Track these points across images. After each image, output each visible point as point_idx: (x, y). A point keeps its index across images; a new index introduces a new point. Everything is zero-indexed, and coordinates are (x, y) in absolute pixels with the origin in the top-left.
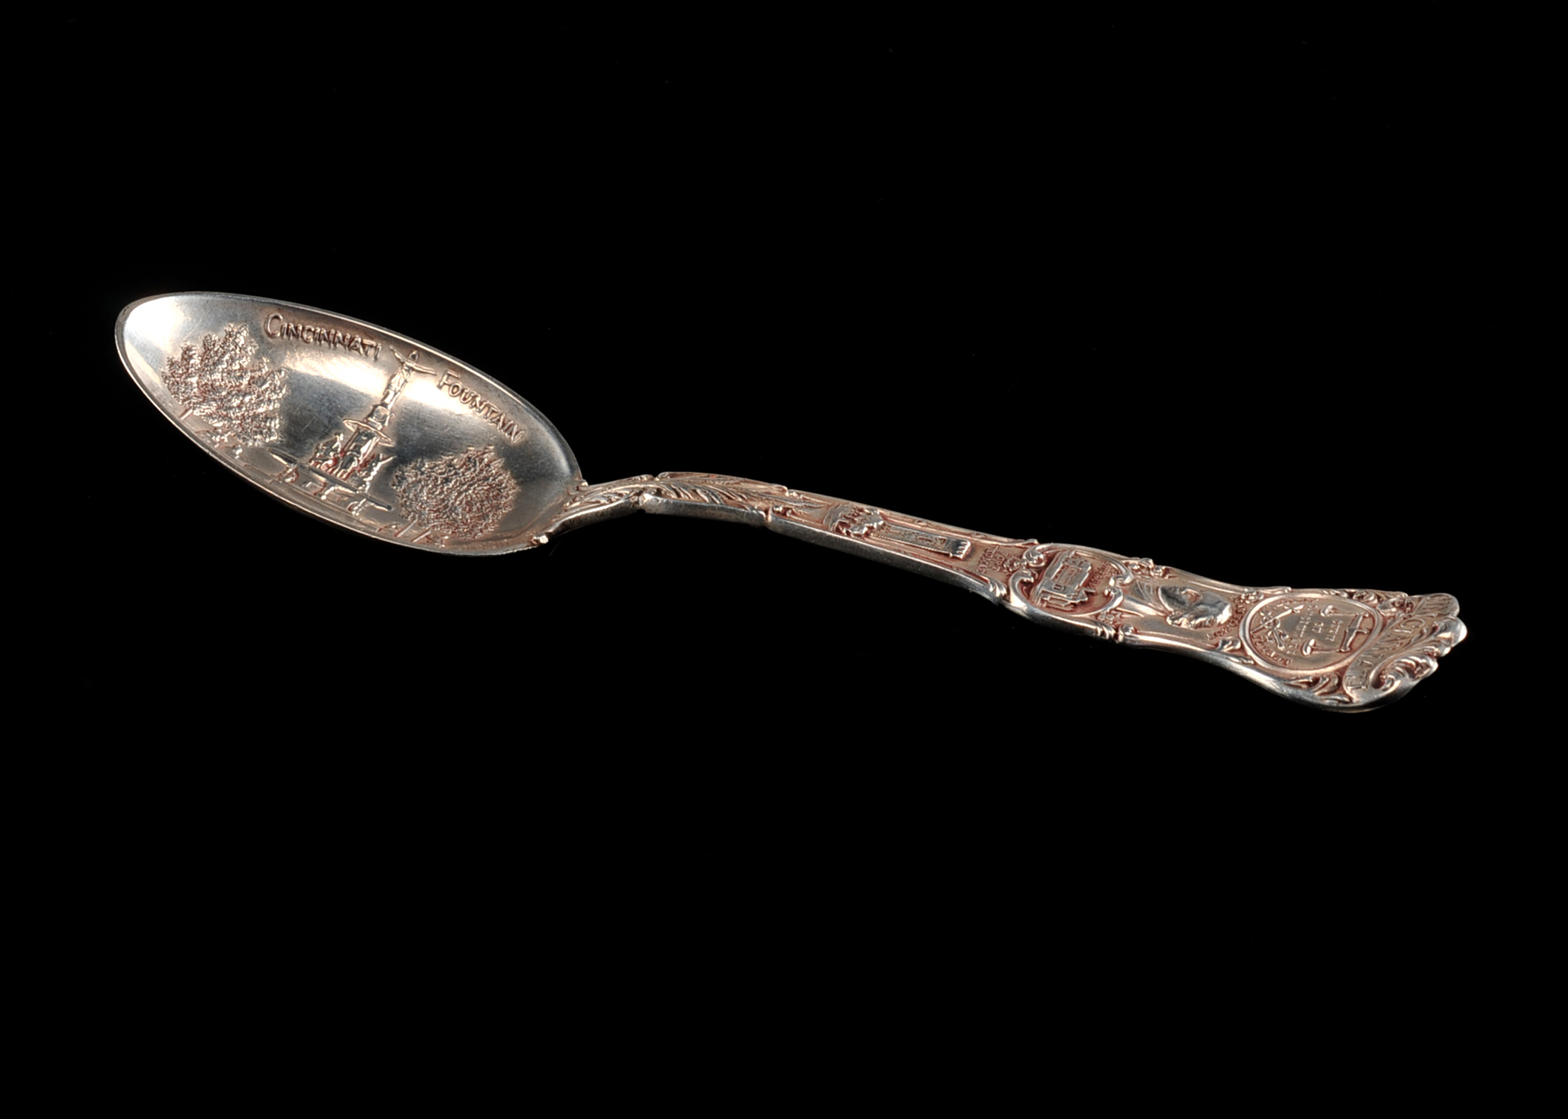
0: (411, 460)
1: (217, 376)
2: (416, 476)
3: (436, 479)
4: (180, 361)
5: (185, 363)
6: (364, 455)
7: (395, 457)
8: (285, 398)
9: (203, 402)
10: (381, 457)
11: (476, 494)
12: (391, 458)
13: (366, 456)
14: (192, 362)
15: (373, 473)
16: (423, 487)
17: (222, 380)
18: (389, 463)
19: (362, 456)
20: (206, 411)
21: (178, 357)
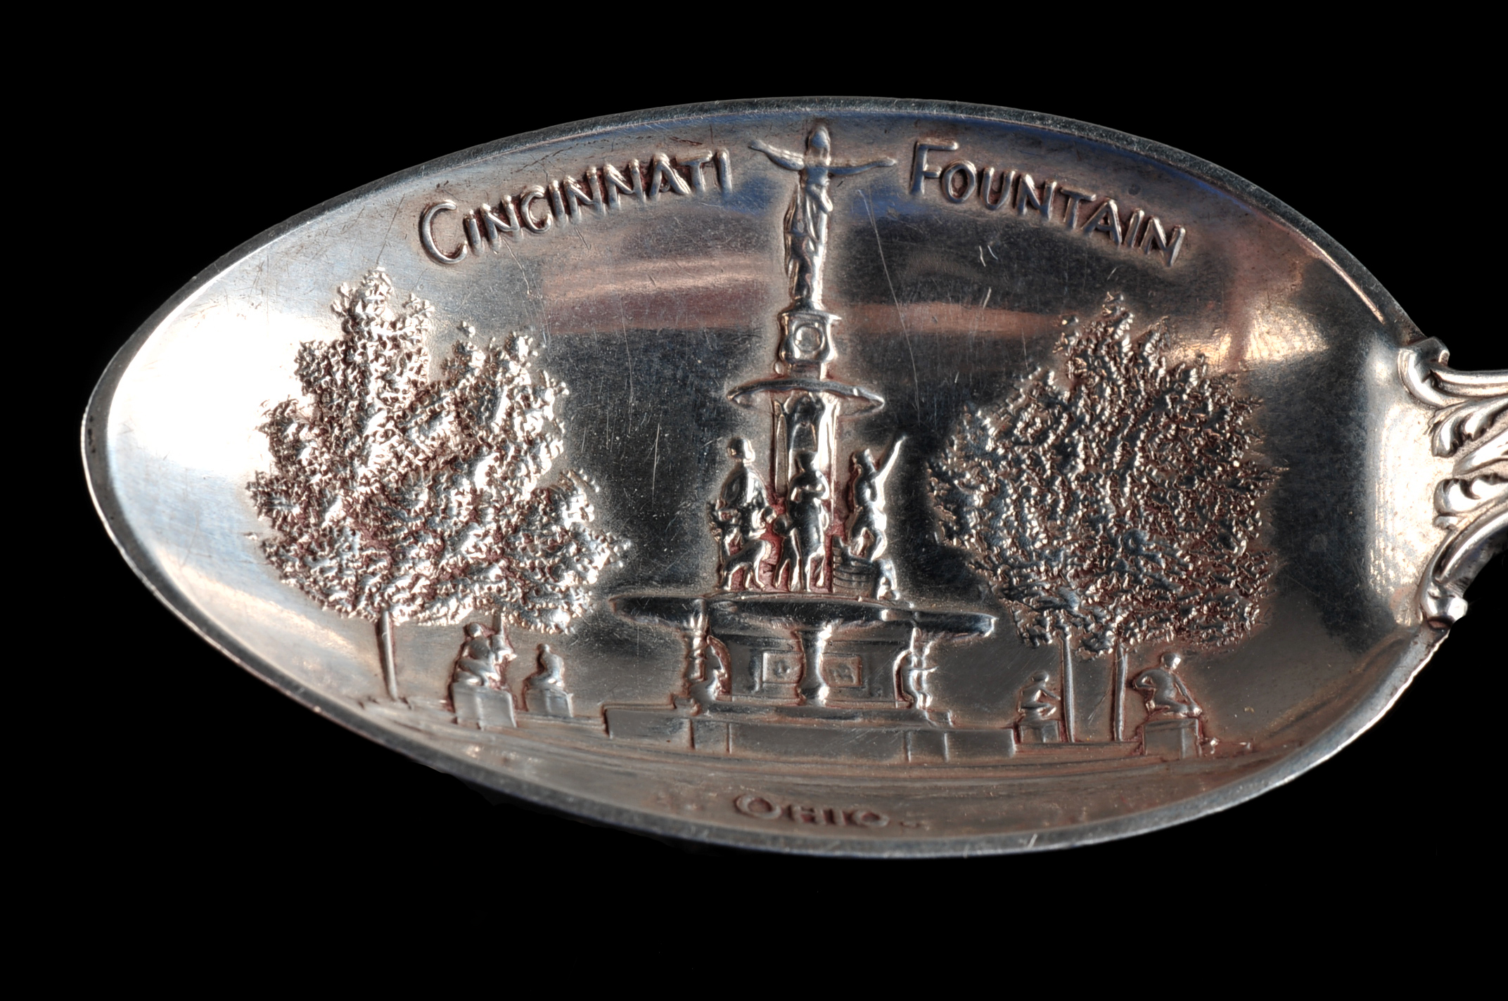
0: (946, 431)
1: (379, 453)
2: (984, 479)
3: (1036, 462)
4: (276, 472)
5: (292, 469)
6: (828, 474)
7: (904, 438)
8: (565, 410)
9: (395, 563)
10: (870, 459)
11: (1155, 463)
12: (898, 445)
13: (834, 478)
14: (305, 456)
15: (880, 521)
16: (1018, 504)
17: (399, 459)
18: (897, 467)
19: (824, 480)
20: (416, 590)
21: (267, 465)
